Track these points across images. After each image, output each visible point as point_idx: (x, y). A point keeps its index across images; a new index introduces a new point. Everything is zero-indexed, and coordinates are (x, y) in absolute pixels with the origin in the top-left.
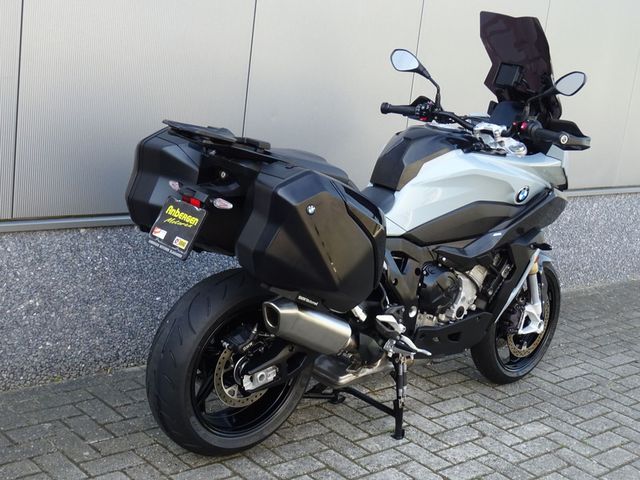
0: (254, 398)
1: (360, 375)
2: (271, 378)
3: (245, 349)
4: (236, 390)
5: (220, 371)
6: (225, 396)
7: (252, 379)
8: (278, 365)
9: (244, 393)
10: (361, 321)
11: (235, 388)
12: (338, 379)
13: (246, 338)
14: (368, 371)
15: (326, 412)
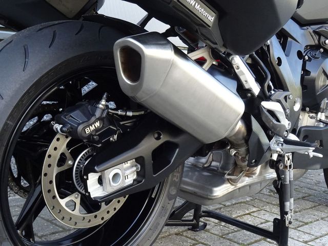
0: (106, 213)
1: (240, 185)
2: (129, 181)
3: (88, 131)
4: (78, 201)
5: (51, 170)
6: (61, 210)
7: (100, 181)
8: (139, 160)
9: (90, 205)
10: (253, 95)
11: (75, 198)
12: (211, 192)
13: (89, 115)
14: (246, 181)
15: (189, 241)
